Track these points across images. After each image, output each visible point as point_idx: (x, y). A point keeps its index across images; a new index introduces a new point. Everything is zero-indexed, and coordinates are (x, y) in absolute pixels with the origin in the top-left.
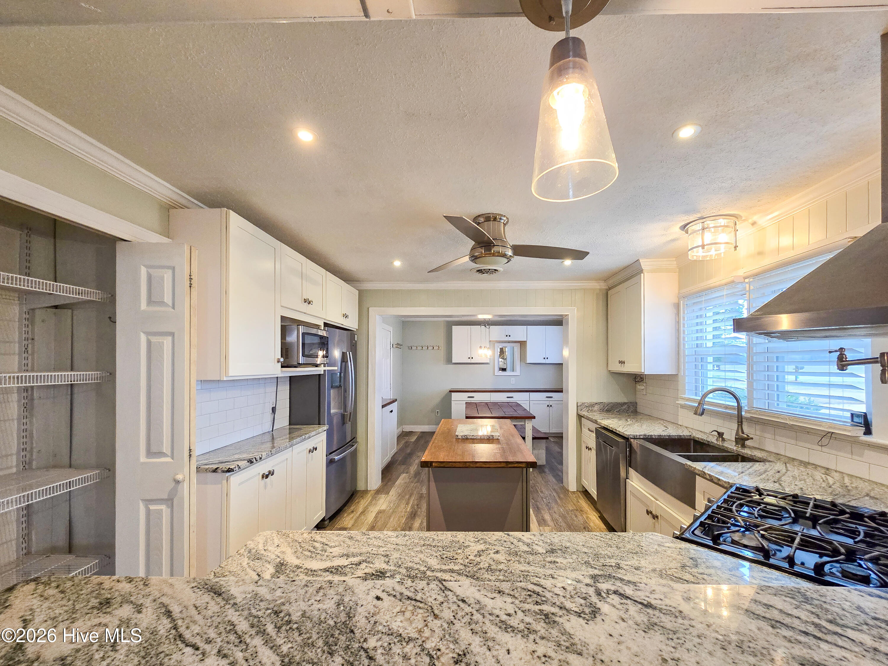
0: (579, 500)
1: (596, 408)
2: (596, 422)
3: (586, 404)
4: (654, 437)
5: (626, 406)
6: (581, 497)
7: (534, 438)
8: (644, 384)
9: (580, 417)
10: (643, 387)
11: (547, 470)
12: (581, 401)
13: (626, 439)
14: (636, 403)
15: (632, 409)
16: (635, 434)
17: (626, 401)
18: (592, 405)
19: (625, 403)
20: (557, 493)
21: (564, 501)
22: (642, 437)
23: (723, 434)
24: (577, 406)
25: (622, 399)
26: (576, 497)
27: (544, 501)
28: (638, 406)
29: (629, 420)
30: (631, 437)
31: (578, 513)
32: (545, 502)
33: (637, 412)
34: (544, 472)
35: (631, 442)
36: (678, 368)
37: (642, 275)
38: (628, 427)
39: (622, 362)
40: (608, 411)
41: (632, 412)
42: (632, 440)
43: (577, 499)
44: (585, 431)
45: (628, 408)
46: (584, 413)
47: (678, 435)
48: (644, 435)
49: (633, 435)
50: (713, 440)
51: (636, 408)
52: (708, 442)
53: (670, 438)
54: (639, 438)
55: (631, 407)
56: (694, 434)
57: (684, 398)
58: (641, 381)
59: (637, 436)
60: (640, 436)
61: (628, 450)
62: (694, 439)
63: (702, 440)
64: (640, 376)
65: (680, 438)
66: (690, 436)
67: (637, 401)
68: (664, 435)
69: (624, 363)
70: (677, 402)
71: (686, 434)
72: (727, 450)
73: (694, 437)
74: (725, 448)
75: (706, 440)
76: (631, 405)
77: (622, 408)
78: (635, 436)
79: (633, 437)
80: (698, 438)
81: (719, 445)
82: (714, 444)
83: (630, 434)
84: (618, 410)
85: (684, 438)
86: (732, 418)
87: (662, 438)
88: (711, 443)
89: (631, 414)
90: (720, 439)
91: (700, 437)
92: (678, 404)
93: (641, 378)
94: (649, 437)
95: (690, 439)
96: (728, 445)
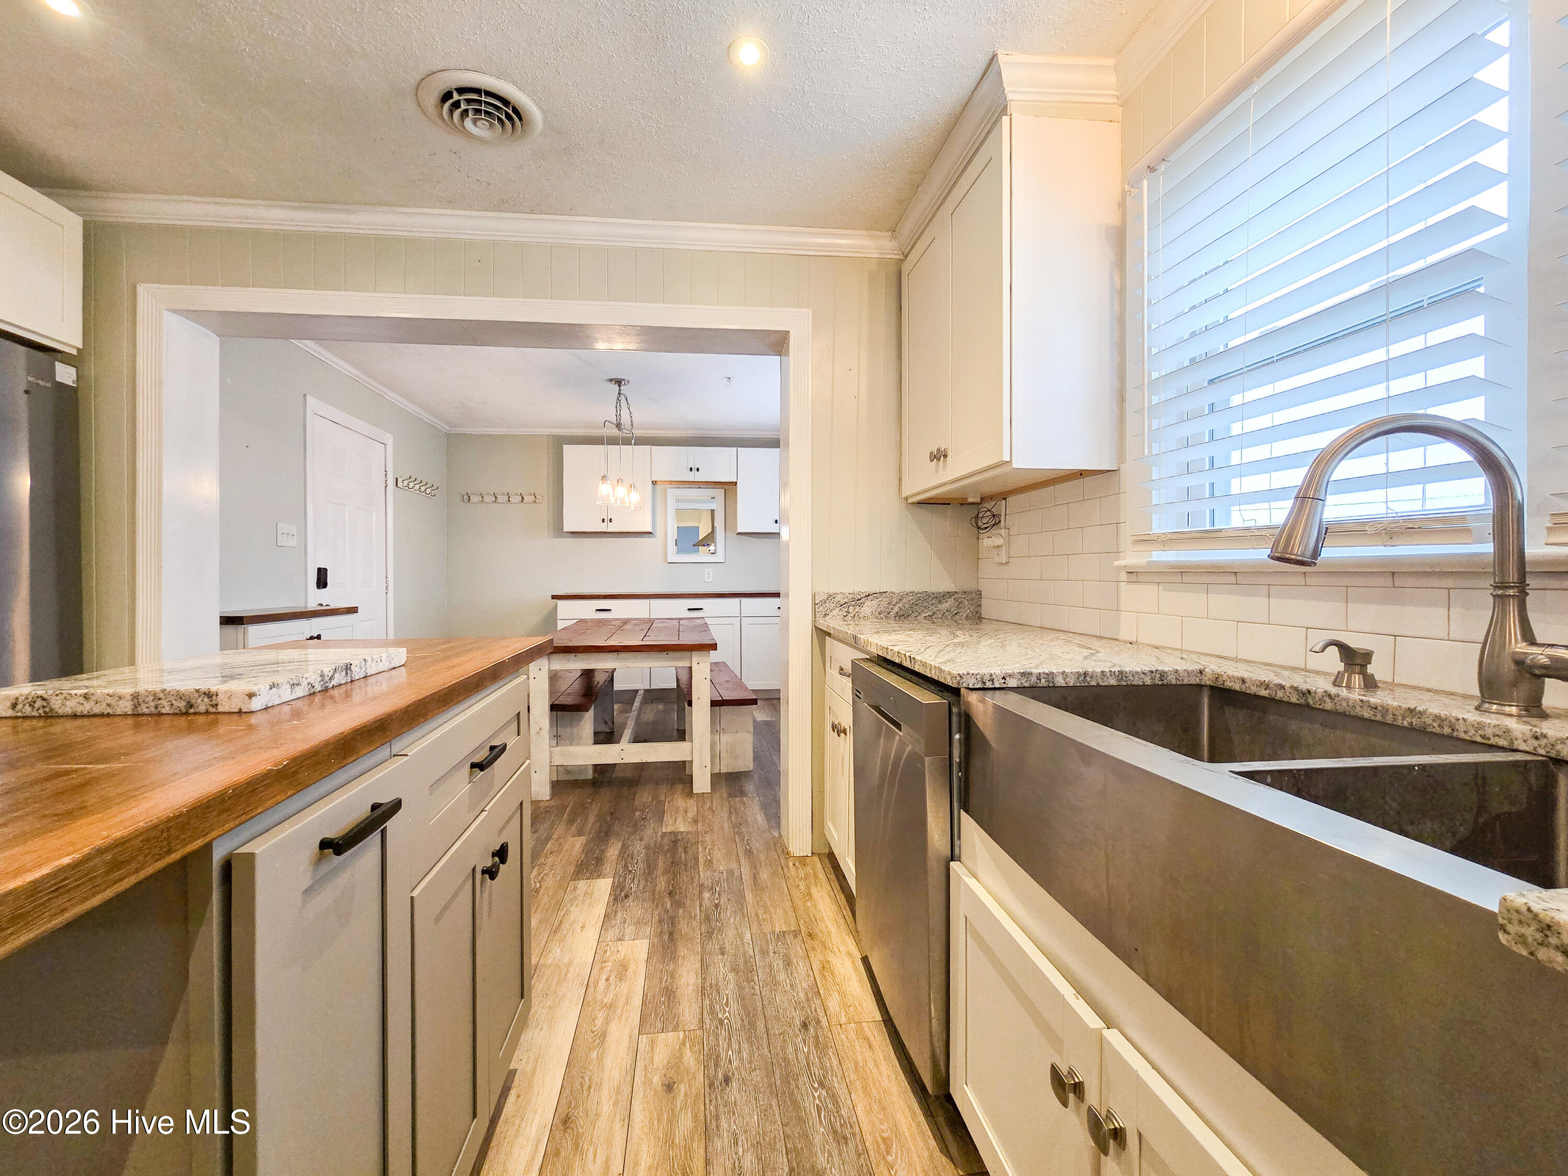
0: (814, 890)
1: (869, 607)
2: (854, 642)
3: (838, 598)
4: (1060, 681)
5: (951, 601)
6: (821, 875)
7: (714, 703)
8: (1003, 532)
9: (821, 634)
10: (999, 541)
11: (750, 787)
12: (824, 589)
13: (951, 692)
14: (980, 594)
15: (967, 609)
16: (985, 671)
17: (952, 588)
18: (858, 600)
19: (950, 594)
20: (754, 867)
21: (765, 897)
22: (1013, 683)
23: (1367, 656)
24: (815, 604)
25: (942, 583)
26: (806, 877)
27: (701, 899)
28: (984, 602)
29: (959, 633)
30: (972, 683)
31: (797, 949)
32: (706, 902)
33: (980, 618)
34: (742, 793)
35: (968, 704)
36: (1120, 452)
37: (1005, 120)
38: (958, 650)
39: (939, 456)
40: (902, 616)
41: (967, 618)
42: (973, 698)
43: (808, 887)
44: (833, 673)
45: (958, 607)
46: (834, 622)
47: (1152, 672)
48: (1023, 674)
49: (978, 677)
50: (1322, 685)
51: (980, 606)
52: (1304, 694)
53: (1124, 683)
54: (1004, 686)
55: (966, 603)
56: (1213, 667)
57: (1146, 540)
58: (994, 525)
59: (993, 680)
60: (1008, 679)
61: (957, 736)
62: (1219, 684)
63: (1267, 687)
64: (989, 511)
65: (1160, 683)
66: (1201, 672)
67: (984, 587)
68: (1099, 670)
69: (945, 456)
70: (1116, 563)
71: (1181, 666)
72: (1447, 730)
73: (1217, 678)
74: (1429, 721)
75: (1292, 687)
76: (964, 598)
77: (940, 607)
78: (986, 678)
79: (979, 685)
80: (1244, 681)
81: (1385, 710)
82: (1344, 704)
83: (965, 673)
84: (930, 613)
85: (1174, 682)
86: (1399, 581)
87: (1093, 683)
88: (1327, 699)
89: (965, 622)
90: (1357, 679)
91: (1246, 675)
92: (1119, 568)
93: (994, 516)
94: (1043, 681)
95: (1200, 686)
96: (1434, 707)
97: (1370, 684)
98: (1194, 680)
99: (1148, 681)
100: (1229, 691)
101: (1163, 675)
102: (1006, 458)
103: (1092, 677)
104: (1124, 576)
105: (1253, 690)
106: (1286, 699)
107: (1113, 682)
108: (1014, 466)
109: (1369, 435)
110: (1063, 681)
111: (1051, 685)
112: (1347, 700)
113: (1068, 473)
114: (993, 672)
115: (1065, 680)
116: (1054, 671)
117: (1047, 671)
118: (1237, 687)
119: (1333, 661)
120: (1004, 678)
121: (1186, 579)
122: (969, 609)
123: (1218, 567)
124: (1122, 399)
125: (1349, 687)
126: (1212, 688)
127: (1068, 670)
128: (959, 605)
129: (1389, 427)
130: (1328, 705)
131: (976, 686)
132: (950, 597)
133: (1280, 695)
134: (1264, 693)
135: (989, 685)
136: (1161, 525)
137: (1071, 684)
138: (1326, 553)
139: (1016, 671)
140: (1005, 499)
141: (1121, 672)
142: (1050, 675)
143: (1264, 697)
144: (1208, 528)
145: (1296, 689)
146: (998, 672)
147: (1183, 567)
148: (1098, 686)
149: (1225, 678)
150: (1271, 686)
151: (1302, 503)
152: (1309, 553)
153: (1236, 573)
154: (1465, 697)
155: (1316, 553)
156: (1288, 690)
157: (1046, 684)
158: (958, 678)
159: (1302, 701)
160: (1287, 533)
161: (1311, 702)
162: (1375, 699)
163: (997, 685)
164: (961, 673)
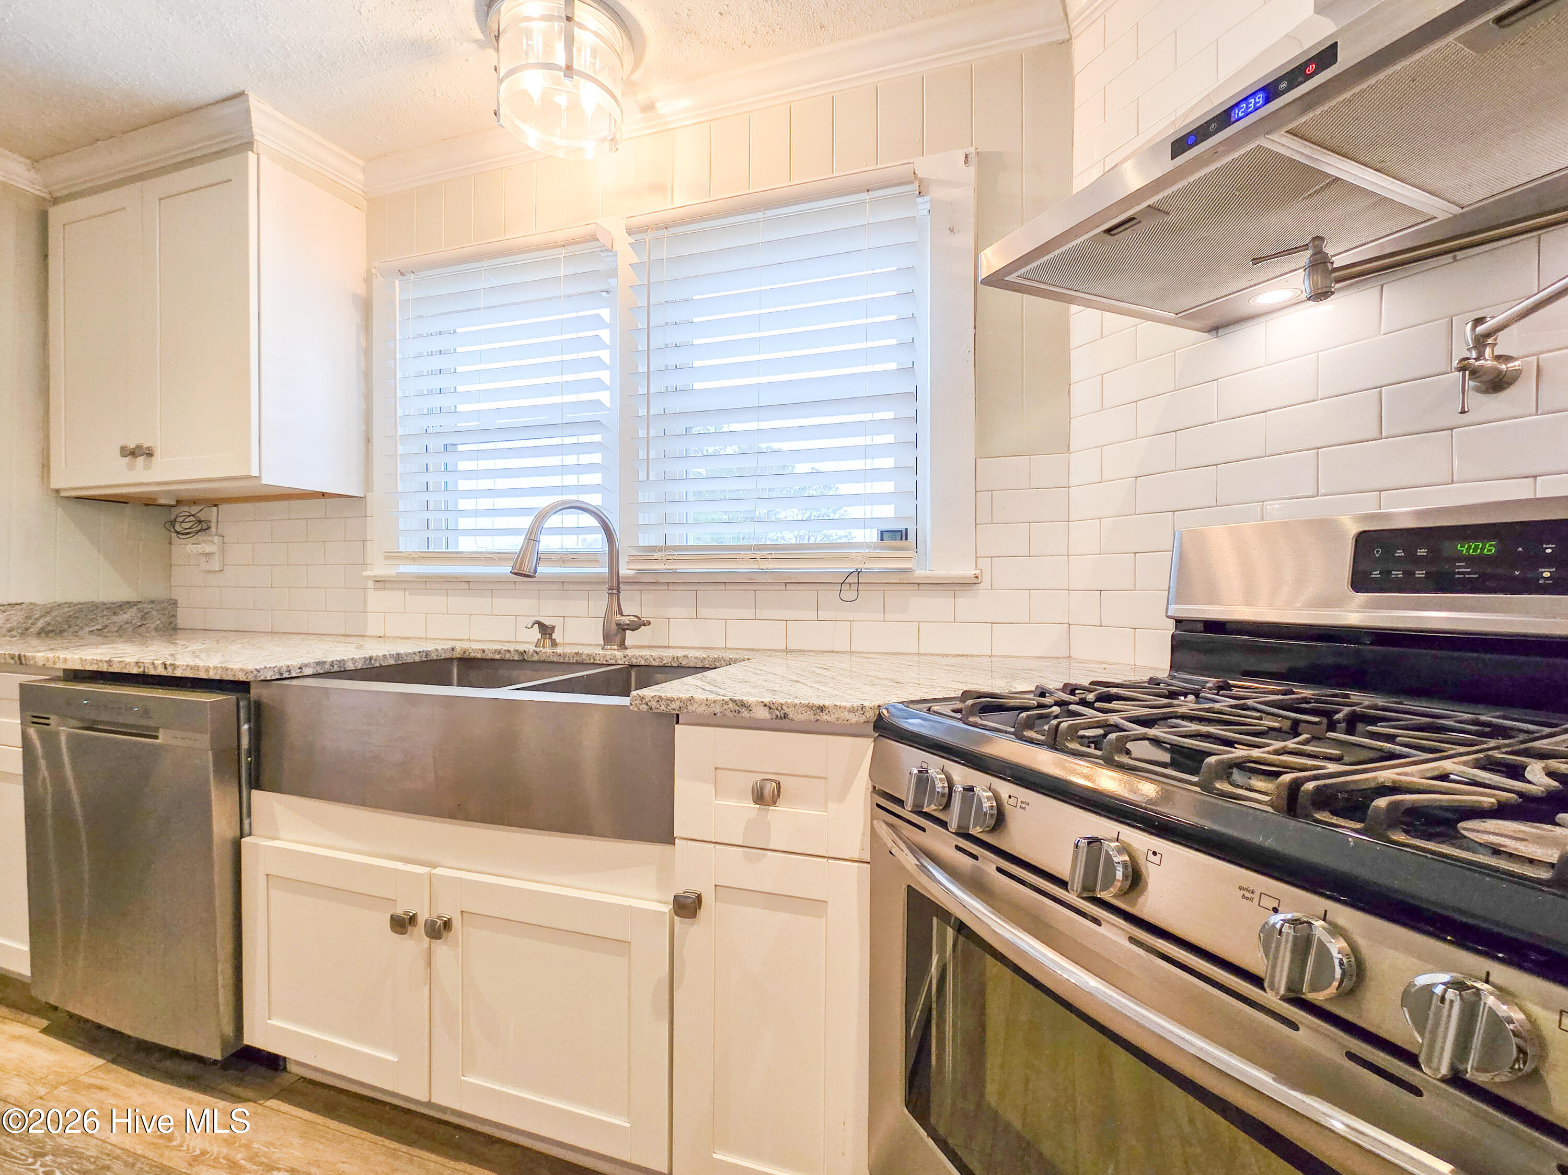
5: (131, 612)
8: (214, 539)
10: (208, 548)
13: (240, 687)
14: (175, 603)
15: (156, 620)
17: (131, 596)
19: (130, 604)
23: (553, 628)
25: (116, 592)
28: (178, 611)
30: (269, 675)
33: (175, 628)
36: (367, 480)
37: (252, 157)
39: (140, 453)
41: (156, 629)
45: (143, 618)
47: (420, 652)
48: (318, 663)
49: (275, 669)
50: (531, 648)
51: (174, 616)
52: (522, 654)
53: (400, 662)
54: (301, 675)
55: (155, 613)
56: (459, 646)
57: (393, 556)
58: (200, 531)
59: (290, 671)
60: (304, 668)
61: (245, 727)
62: (466, 656)
63: (499, 652)
64: (193, 515)
65: (426, 659)
66: (453, 649)
67: (178, 594)
68: (381, 654)
69: (150, 454)
70: (365, 573)
71: (440, 646)
72: (592, 661)
73: (464, 652)
74: (584, 657)
75: (515, 651)
76: (152, 608)
77: (115, 618)
78: (284, 670)
79: (277, 677)
80: (484, 651)
81: (565, 655)
82: (544, 655)
83: (263, 667)
84: (99, 627)
85: (435, 658)
86: (566, 587)
87: (377, 665)
88: (535, 655)
89: (153, 633)
90: (548, 642)
91: (485, 647)
92: (368, 578)
93: (200, 522)
94: (335, 667)
95: (451, 659)
96: (586, 651)
97: (554, 644)
98: (448, 655)
99: (417, 659)
100: (474, 659)
101: (427, 653)
102: (255, 473)
103: (376, 660)
104: (371, 584)
105: (490, 656)
106: (511, 658)
107: (392, 662)
108: (264, 481)
109: (560, 508)
110: (352, 665)
111: (343, 669)
112: (546, 653)
113: (303, 492)
114: (289, 664)
115: (354, 664)
116: (345, 658)
117: (339, 659)
118: (479, 656)
119: (535, 634)
120: (300, 668)
121: (428, 586)
122: (159, 619)
123: (456, 578)
124: (368, 440)
125: (543, 647)
126: (459, 659)
127: (356, 657)
128: (145, 616)
129: (568, 505)
130: (536, 658)
131: (274, 678)
132: (131, 607)
133: (507, 656)
134: (498, 657)
135: (286, 675)
136: (407, 545)
137: (359, 667)
138: (539, 570)
139: (312, 661)
140: (216, 505)
141: (398, 654)
142: (342, 662)
143: (498, 660)
144: (444, 550)
145: (517, 651)
146: (295, 664)
147: (428, 577)
148: (381, 666)
149: (470, 650)
150: (502, 651)
151: (528, 542)
152: (532, 571)
153: (469, 582)
154: (596, 645)
155: (535, 571)
156: (512, 652)
157: (338, 669)
158: (255, 673)
159: (521, 658)
160: (521, 557)
161: (526, 658)
162: (559, 650)
163: (294, 675)
164: (258, 667)
